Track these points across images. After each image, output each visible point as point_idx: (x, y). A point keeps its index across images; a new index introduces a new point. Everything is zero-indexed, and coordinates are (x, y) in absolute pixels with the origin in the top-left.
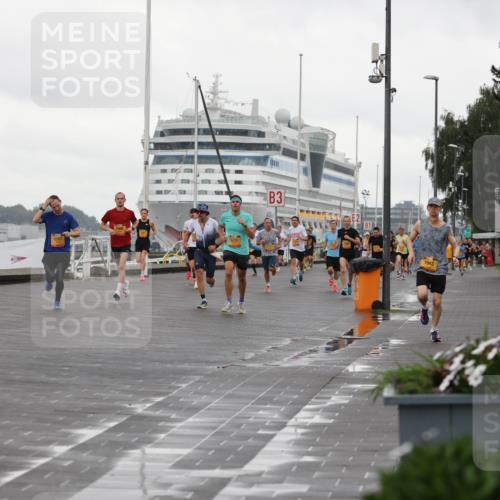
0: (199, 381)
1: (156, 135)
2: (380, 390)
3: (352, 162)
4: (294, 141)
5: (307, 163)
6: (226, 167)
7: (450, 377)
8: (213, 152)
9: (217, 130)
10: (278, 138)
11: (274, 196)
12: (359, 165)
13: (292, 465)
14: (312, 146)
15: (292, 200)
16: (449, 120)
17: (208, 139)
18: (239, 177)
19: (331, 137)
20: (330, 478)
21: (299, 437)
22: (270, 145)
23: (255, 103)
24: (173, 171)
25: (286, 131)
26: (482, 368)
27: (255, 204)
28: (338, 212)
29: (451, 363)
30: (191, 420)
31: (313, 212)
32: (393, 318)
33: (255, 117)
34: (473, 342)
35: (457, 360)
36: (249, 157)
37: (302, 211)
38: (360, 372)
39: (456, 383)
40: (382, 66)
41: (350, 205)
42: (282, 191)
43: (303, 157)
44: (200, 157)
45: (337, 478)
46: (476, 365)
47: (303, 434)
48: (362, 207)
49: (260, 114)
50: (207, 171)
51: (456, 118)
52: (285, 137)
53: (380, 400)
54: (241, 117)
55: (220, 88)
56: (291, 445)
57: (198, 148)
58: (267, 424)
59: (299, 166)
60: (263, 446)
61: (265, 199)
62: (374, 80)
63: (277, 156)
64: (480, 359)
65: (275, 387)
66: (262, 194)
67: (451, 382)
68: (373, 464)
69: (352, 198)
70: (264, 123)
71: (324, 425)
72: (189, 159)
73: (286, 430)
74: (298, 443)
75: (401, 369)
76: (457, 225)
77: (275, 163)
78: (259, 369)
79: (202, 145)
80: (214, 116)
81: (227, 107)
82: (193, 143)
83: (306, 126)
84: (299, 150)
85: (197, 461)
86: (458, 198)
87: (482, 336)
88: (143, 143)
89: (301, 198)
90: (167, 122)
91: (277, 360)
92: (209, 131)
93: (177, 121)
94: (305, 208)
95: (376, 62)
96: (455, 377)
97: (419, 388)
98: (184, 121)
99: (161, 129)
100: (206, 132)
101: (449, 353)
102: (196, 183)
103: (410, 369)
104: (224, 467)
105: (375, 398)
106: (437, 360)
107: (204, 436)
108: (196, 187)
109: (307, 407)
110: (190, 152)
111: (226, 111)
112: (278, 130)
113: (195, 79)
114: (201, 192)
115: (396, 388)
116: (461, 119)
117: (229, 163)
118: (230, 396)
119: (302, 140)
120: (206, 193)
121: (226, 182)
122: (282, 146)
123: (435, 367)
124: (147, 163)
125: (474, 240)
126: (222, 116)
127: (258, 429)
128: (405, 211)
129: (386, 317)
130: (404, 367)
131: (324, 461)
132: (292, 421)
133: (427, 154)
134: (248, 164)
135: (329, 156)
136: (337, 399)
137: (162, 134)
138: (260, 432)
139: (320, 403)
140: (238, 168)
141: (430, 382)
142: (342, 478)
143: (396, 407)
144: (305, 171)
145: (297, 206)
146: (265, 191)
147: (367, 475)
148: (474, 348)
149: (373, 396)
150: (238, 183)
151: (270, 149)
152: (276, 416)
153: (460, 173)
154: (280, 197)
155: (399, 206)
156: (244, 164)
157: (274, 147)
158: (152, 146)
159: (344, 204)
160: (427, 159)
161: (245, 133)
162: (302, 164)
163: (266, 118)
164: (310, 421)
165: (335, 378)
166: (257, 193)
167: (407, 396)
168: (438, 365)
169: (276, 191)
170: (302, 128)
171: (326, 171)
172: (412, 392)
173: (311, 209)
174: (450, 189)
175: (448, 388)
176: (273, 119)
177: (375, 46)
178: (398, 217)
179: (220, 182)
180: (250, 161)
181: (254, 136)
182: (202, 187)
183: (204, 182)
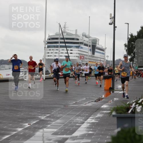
0: (60, 110)
1: (48, 39)
2: (111, 113)
3: (104, 47)
4: (87, 42)
5: (91, 48)
6: (68, 49)
7: (132, 109)
8: (64, 45)
9: (65, 38)
10: (82, 41)
11: (81, 57)
12: (106, 48)
13: (86, 134)
14: (92, 43)
15: (86, 58)
16: (132, 35)
17: (63, 41)
18: (71, 52)
19: (98, 40)
20: (97, 138)
21: (88, 126)
22: (80, 42)
23: (76, 30)
24: (53, 50)
25: (85, 39)
26: (141, 106)
27: (76, 59)
28: (100, 62)
29: (132, 105)
30: (57, 121)
31: (93, 62)
32: (115, 92)
33: (76, 35)
34: (138, 99)
35: (134, 104)
36: (75, 46)
37: (89, 61)
38: (106, 108)
39: (133, 111)
40: (113, 20)
41: (103, 60)
42: (84, 56)
43: (90, 46)
44: (60, 46)
45: (99, 138)
46: (139, 106)
47: (89, 125)
48: (107, 60)
49: (78, 34)
50: (62, 50)
51: (134, 35)
52: (85, 40)
53: (111, 116)
54: (72, 35)
55: (66, 26)
56: (86, 128)
57: (60, 43)
58: (79, 122)
59: (89, 49)
60: (78, 129)
61: (79, 58)
62: (110, 24)
63: (82, 46)
64: (140, 104)
65: (82, 112)
66: (78, 57)
67: (132, 111)
68: (109, 134)
69: (104, 58)
70: (79, 36)
71: (95, 123)
72: (57, 47)
73: (84, 124)
74: (88, 128)
75: (118, 107)
76: (134, 66)
77: (82, 48)
78: (77, 107)
79: (61, 42)
80: (64, 34)
81: (68, 32)
82: (58, 42)
83: (91, 37)
84: (89, 44)
85: (59, 133)
86: (134, 58)
87: (141, 97)
88: (44, 42)
89: (89, 58)
90: (51, 36)
91: (82, 104)
92: (63, 39)
93: (54, 36)
94: (90, 61)
95: (111, 19)
96: (133, 109)
97: (122, 112)
98: (56, 36)
99: (49, 38)
100: (62, 39)
101: (131, 102)
102: (59, 53)
103: (120, 107)
104: (66, 135)
105: (110, 115)
106: (128, 104)
107: (61, 126)
108: (59, 55)
109: (91, 117)
110: (58, 45)
111: (68, 33)
112: (83, 38)
113: (59, 24)
114: (60, 56)
115: (116, 112)
116: (135, 35)
117: (69, 48)
118: (68, 114)
119: (90, 41)
120: (62, 56)
121: (68, 53)
122: (84, 43)
123: (127, 106)
124: (45, 48)
125: (139, 70)
126: (67, 34)
127: (77, 124)
128: (119, 62)
129: (113, 92)
130: (118, 106)
131: (95, 133)
132: (86, 122)
133: (125, 45)
134: (74, 48)
135: (97, 46)
136: (99, 115)
137: (50, 39)
138: (77, 125)
139: (94, 116)
140: (71, 49)
141: (126, 110)
142: (100, 138)
143: (116, 118)
144: (90, 50)
145: (88, 60)
146: (79, 56)
147: (108, 137)
148: (138, 101)
149: (110, 114)
150: (71, 53)
151: (80, 44)
152: (81, 120)
153: (135, 51)
154: (83, 58)
155: (117, 60)
156: (73, 48)
157: (82, 43)
158: (47, 43)
159: (101, 59)
160: (125, 47)
161: (73, 39)
162: (90, 48)
163: (79, 35)
164: (91, 122)
165: (98, 109)
166: (76, 56)
167: (119, 114)
168: (128, 106)
169: (82, 56)
170: (89, 38)
171: (96, 50)
172: (121, 113)
173: (92, 61)
174: (132, 55)
175: (131, 112)
176: (81, 35)
177: (111, 14)
178: (117, 63)
179: (66, 53)
180: (75, 47)
181: (76, 40)
182: (61, 54)
183: (61, 53)
